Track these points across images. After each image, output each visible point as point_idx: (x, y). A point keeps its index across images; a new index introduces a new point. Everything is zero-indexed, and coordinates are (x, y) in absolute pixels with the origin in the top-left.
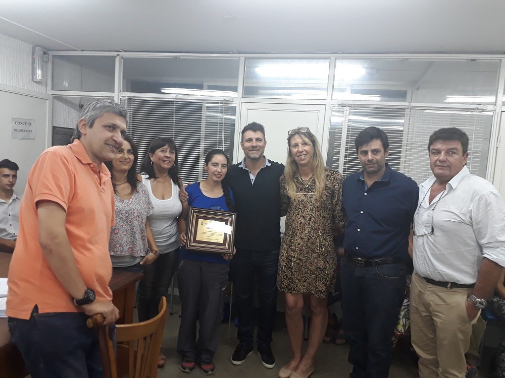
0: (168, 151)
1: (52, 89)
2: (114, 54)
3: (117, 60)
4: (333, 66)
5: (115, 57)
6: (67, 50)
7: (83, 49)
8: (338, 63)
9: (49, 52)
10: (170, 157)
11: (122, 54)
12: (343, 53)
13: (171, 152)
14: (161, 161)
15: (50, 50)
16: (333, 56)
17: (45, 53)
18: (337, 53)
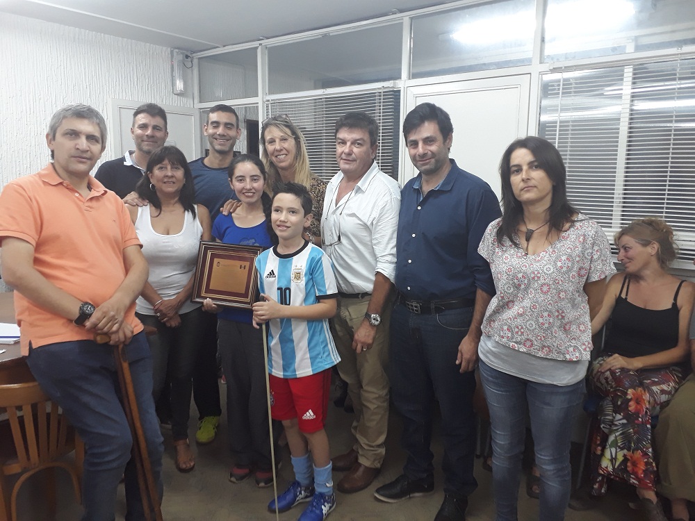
0: (169, 167)
1: (200, 102)
2: (255, 44)
3: (259, 51)
5: (257, 48)
6: (209, 49)
7: (225, 44)
9: (192, 55)
10: (172, 177)
11: (265, 42)
13: (174, 167)
14: (161, 184)
15: (193, 52)
17: (187, 57)
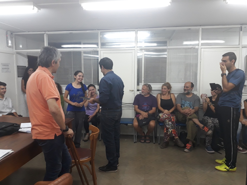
1: (16, 49)
4: (136, 33)
5: (44, 34)
7: (29, 31)
8: (138, 32)
9: (13, 33)
11: (47, 32)
12: (140, 28)
15: (14, 32)
16: (136, 30)
18: (137, 28)
